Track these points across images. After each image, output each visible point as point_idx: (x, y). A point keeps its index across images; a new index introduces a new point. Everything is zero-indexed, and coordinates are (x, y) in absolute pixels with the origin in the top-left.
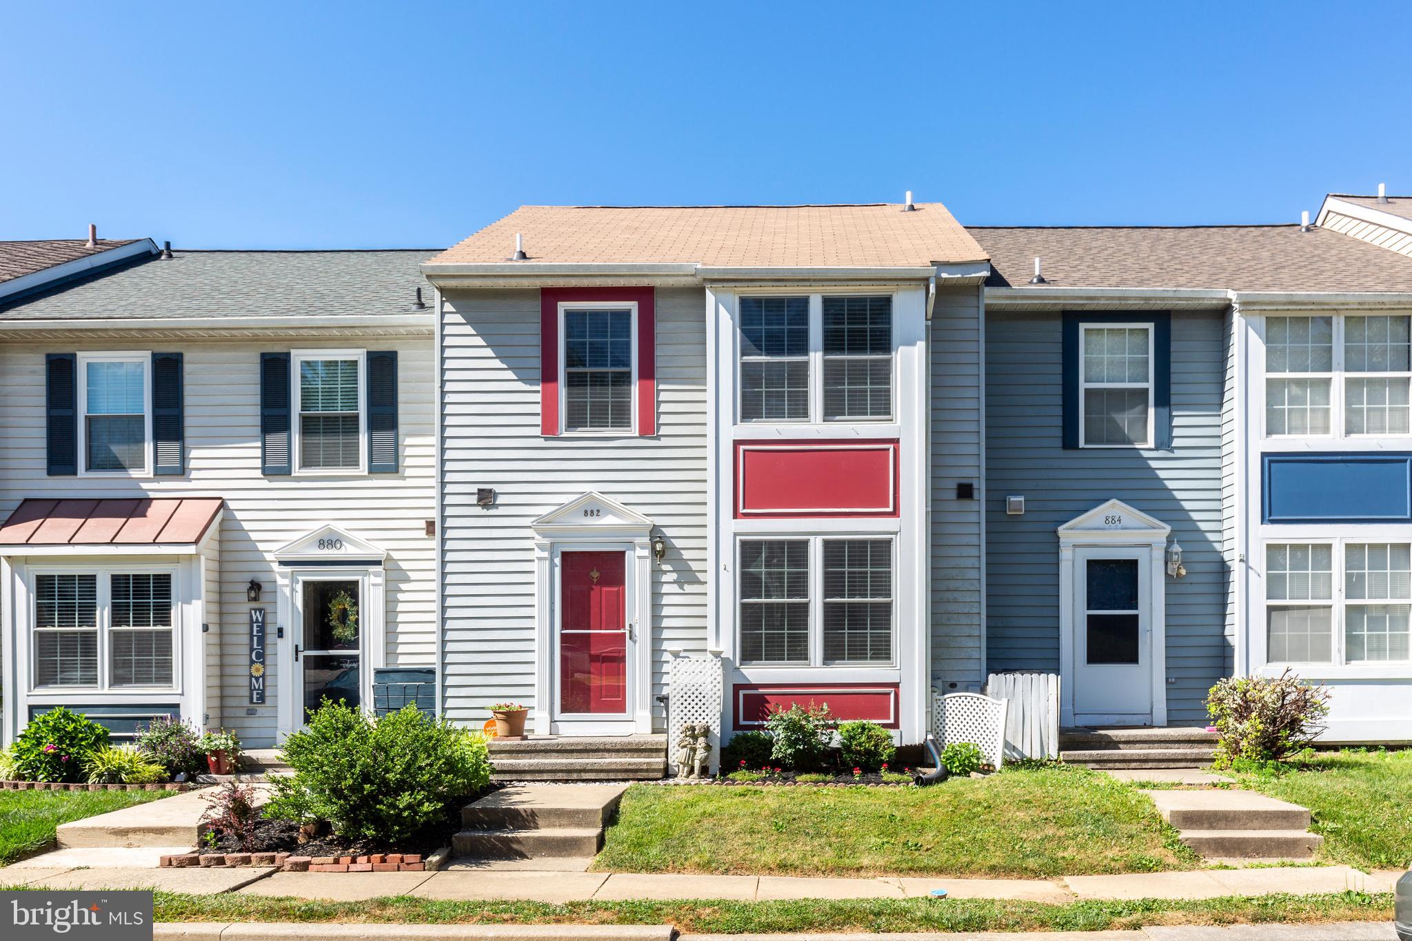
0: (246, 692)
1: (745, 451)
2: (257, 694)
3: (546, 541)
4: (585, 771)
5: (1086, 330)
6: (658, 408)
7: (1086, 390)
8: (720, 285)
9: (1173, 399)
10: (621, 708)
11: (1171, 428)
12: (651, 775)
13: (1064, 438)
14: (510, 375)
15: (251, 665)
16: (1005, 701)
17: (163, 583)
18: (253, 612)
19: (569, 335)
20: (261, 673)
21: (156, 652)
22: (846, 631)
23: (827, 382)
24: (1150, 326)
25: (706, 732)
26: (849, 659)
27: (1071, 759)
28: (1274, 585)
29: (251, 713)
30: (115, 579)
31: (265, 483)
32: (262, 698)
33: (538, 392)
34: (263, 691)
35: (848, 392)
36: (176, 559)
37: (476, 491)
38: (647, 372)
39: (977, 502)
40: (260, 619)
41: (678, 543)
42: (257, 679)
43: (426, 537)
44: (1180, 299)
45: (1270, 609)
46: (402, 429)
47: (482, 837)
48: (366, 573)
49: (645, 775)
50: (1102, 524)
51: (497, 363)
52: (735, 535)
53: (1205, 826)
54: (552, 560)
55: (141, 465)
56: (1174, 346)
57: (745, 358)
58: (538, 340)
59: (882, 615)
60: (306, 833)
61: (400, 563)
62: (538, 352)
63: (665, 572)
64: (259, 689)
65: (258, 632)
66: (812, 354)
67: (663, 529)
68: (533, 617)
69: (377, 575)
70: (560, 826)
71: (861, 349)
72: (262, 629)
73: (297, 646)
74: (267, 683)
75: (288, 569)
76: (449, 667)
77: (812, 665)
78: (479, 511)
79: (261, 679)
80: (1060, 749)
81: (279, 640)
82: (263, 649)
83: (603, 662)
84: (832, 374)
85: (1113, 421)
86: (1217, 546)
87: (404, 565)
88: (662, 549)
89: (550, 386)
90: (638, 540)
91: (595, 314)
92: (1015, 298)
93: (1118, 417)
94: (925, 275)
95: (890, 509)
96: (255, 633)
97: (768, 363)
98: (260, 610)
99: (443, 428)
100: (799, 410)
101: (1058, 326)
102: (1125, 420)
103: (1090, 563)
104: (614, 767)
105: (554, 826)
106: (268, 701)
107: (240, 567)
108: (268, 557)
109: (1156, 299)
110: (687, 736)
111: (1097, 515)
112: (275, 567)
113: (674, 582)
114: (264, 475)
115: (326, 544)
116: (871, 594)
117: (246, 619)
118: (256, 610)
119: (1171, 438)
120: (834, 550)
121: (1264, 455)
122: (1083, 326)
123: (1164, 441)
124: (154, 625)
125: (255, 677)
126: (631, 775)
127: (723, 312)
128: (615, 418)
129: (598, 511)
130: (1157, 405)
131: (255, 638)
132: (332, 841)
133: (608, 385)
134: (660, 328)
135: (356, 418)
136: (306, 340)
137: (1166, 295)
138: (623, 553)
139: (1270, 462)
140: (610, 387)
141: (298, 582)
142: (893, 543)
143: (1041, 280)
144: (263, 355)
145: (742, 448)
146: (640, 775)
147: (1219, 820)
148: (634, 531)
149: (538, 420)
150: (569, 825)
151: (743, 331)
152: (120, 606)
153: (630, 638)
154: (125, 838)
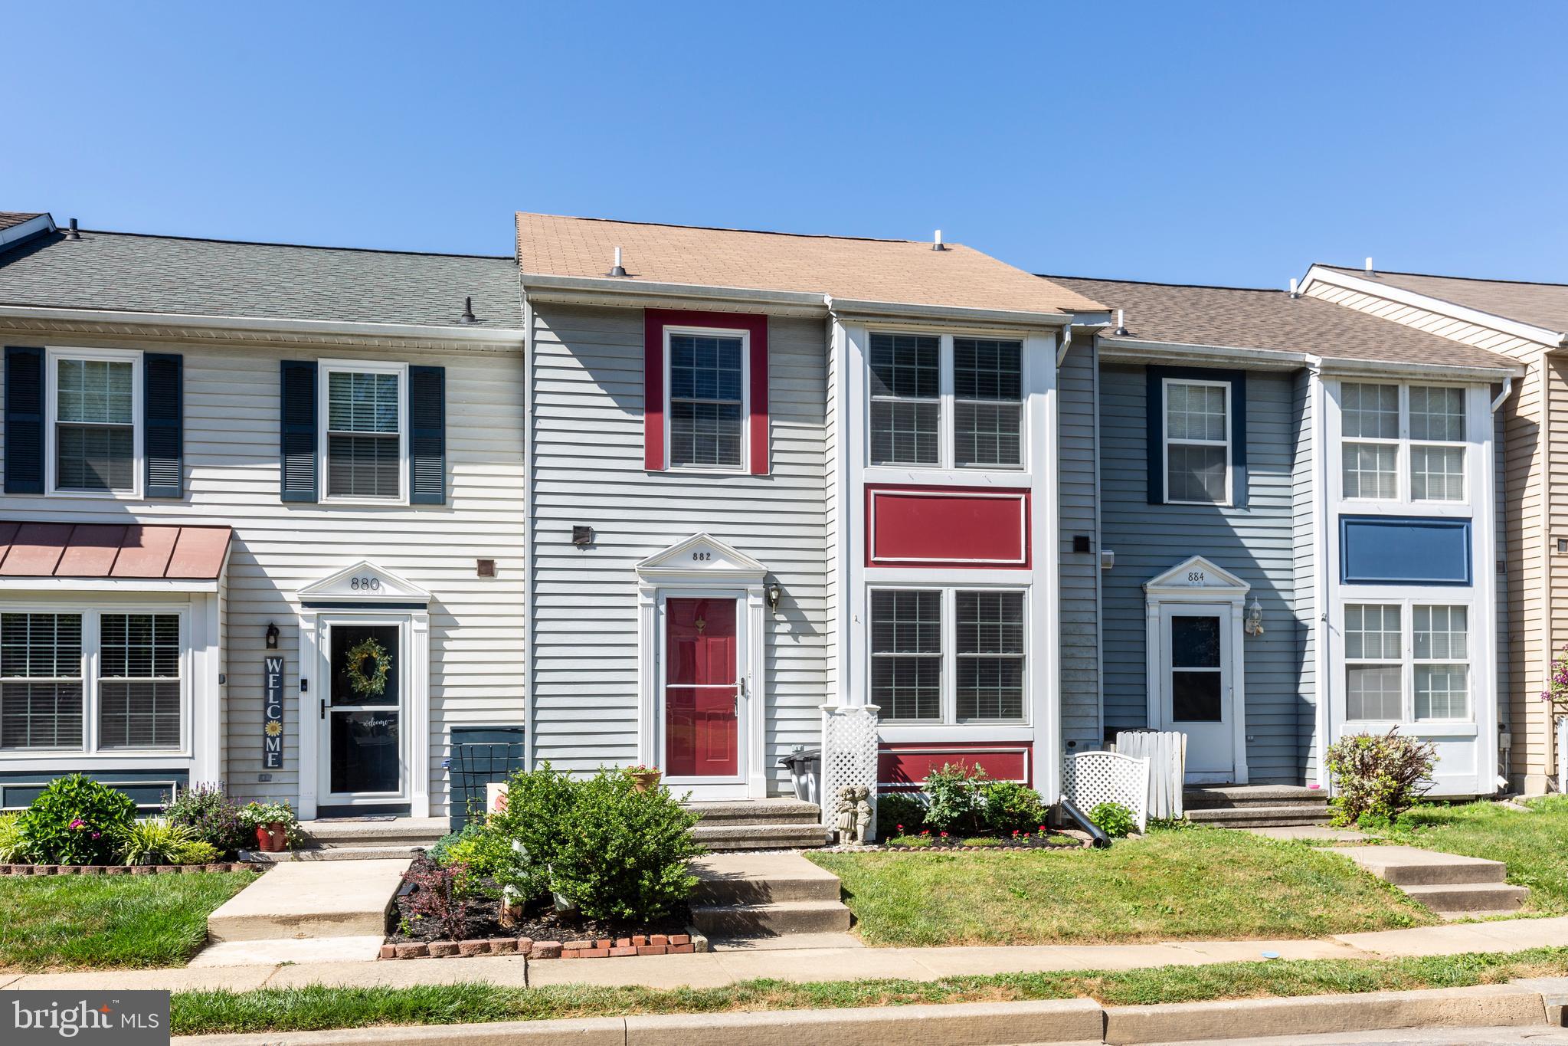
0: (259, 755)
1: (876, 495)
2: (273, 757)
3: (652, 586)
4: (744, 839)
5: (1168, 385)
6: (771, 446)
7: (1170, 446)
8: (852, 319)
9: (1249, 458)
10: (732, 771)
11: (1248, 486)
12: (815, 842)
13: (1149, 492)
14: (610, 402)
15: (265, 723)
16: (1146, 760)
17: (168, 626)
18: (269, 661)
19: (673, 362)
20: (278, 732)
21: (130, 707)
22: (978, 687)
23: (958, 426)
24: (1228, 385)
25: (866, 795)
26: (981, 716)
27: (1197, 818)
28: (1352, 644)
29: (264, 779)
30: (105, 619)
31: (284, 511)
32: (279, 762)
33: (641, 422)
34: (281, 753)
35: (978, 437)
36: (187, 597)
37: (571, 529)
38: (760, 407)
39: (1092, 556)
40: (277, 670)
41: (792, 592)
42: (273, 739)
43: (478, 578)
44: (1261, 360)
45: (1349, 667)
46: (450, 455)
47: (726, 914)
48: (410, 617)
49: (808, 842)
50: (1187, 581)
51: (595, 388)
52: (867, 583)
53: (1416, 881)
54: (657, 607)
55: (128, 485)
56: (1249, 406)
57: (875, 397)
58: (641, 365)
59: (1014, 669)
60: (511, 915)
61: (446, 607)
62: (641, 378)
63: (779, 622)
64: (275, 751)
65: (274, 684)
66: (943, 397)
67: (776, 576)
68: (636, 670)
69: (420, 619)
70: (796, 899)
71: (993, 394)
72: (280, 681)
73: (323, 701)
74: (285, 744)
75: (314, 612)
76: (539, 725)
77: (946, 723)
78: (573, 550)
79: (278, 739)
80: (1185, 808)
81: (302, 695)
82: (281, 704)
83: (709, 720)
84: (963, 419)
85: (1192, 477)
86: (1289, 605)
87: (451, 609)
88: (776, 599)
89: (655, 416)
90: (751, 587)
91: (703, 341)
92: (1109, 349)
93: (1198, 473)
94: (1062, 322)
95: (1023, 561)
96: (271, 686)
97: (897, 404)
98: (278, 659)
99: (534, 457)
100: (929, 454)
101: (1141, 380)
102: (1205, 476)
103: (1176, 620)
104: (775, 834)
105: (789, 899)
106: (287, 766)
107: (252, 607)
108: (287, 596)
109: (1240, 358)
110: (846, 800)
111: (1179, 573)
112: (297, 609)
113: (788, 634)
114: (283, 501)
115: (360, 584)
116: (1003, 649)
117: (260, 669)
118: (272, 659)
119: (1248, 497)
120: (966, 601)
121: (1341, 516)
122: (1166, 382)
123: (1241, 500)
124: (156, 676)
125: (270, 737)
126: (793, 843)
127: (854, 348)
128: (723, 455)
129: (709, 555)
130: (1234, 464)
131: (271, 692)
132: (552, 924)
133: (715, 418)
134: (773, 359)
135: (395, 440)
136: (335, 348)
137: (1251, 355)
138: (734, 601)
139: (1347, 523)
140: (718, 421)
141: (325, 627)
142: (1026, 595)
143: (1125, 333)
144: (284, 363)
145: (873, 492)
146: (802, 843)
147: (1428, 875)
148: (746, 576)
149: (641, 453)
150: (805, 898)
151: (872, 368)
152: (110, 652)
153: (743, 694)
154: (295, 927)
